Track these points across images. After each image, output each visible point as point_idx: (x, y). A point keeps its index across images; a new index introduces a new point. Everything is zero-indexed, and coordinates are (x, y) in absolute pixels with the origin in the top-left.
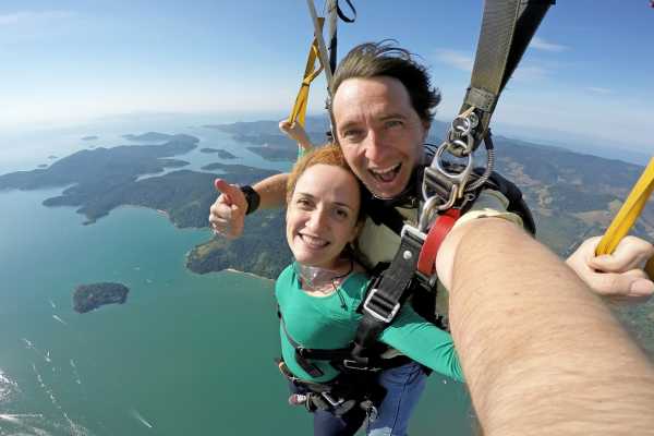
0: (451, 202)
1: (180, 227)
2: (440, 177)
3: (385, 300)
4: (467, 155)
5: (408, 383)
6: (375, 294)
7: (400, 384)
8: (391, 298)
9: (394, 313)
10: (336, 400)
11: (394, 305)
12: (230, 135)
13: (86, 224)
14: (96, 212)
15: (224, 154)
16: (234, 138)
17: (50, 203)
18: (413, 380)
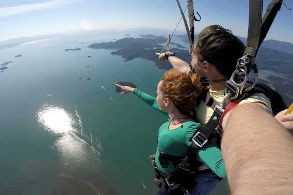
0: (237, 96)
1: (159, 68)
2: (232, 84)
3: (202, 137)
4: (244, 75)
5: (208, 182)
6: (199, 134)
7: (204, 181)
8: (205, 136)
9: (204, 143)
10: (170, 183)
11: (205, 140)
12: (182, 39)
13: (125, 61)
14: (129, 58)
15: (179, 46)
16: (183, 40)
17: (113, 53)
18: (211, 181)
